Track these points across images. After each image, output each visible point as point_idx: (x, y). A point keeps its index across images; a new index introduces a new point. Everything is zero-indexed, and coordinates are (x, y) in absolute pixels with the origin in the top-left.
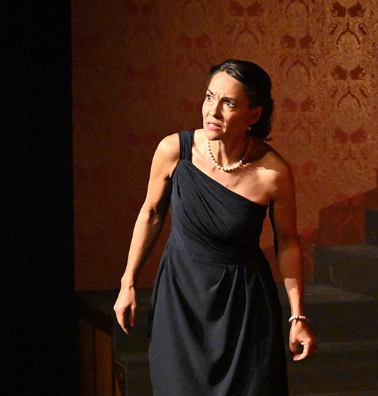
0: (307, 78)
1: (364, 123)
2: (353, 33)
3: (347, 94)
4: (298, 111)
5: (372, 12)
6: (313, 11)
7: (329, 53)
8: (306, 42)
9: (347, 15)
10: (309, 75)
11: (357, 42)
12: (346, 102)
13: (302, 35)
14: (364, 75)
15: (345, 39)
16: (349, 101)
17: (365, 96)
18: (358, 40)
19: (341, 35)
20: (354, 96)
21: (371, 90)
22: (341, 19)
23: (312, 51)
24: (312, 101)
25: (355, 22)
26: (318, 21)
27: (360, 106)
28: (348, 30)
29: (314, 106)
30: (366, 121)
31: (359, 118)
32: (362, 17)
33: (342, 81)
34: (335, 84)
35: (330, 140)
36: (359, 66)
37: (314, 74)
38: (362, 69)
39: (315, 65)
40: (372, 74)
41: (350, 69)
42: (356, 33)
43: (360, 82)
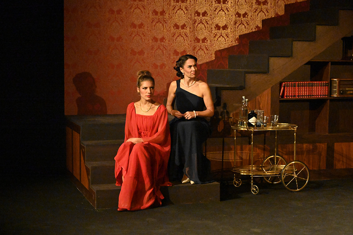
0: (163, 28)
1: (186, 48)
3: (179, 35)
4: (159, 42)
7: (172, 18)
8: (163, 13)
9: (180, 2)
10: (164, 27)
11: (184, 14)
12: (178, 39)
13: (161, 10)
14: (186, 27)
15: (179, 12)
16: (180, 39)
17: (187, 36)
18: (184, 12)
19: (177, 11)
20: (182, 36)
21: (189, 34)
22: (177, 4)
23: (165, 17)
24: (165, 38)
25: (183, 5)
26: (168, 4)
27: (185, 41)
28: (180, 8)
29: (165, 40)
30: (187, 47)
31: (184, 45)
32: (186, 3)
33: (178, 30)
34: (174, 31)
35: (172, 54)
36: (185, 24)
37: (166, 27)
38: (186, 25)
39: (166, 23)
40: (190, 27)
41: (181, 25)
42: (184, 10)
43: (185, 30)
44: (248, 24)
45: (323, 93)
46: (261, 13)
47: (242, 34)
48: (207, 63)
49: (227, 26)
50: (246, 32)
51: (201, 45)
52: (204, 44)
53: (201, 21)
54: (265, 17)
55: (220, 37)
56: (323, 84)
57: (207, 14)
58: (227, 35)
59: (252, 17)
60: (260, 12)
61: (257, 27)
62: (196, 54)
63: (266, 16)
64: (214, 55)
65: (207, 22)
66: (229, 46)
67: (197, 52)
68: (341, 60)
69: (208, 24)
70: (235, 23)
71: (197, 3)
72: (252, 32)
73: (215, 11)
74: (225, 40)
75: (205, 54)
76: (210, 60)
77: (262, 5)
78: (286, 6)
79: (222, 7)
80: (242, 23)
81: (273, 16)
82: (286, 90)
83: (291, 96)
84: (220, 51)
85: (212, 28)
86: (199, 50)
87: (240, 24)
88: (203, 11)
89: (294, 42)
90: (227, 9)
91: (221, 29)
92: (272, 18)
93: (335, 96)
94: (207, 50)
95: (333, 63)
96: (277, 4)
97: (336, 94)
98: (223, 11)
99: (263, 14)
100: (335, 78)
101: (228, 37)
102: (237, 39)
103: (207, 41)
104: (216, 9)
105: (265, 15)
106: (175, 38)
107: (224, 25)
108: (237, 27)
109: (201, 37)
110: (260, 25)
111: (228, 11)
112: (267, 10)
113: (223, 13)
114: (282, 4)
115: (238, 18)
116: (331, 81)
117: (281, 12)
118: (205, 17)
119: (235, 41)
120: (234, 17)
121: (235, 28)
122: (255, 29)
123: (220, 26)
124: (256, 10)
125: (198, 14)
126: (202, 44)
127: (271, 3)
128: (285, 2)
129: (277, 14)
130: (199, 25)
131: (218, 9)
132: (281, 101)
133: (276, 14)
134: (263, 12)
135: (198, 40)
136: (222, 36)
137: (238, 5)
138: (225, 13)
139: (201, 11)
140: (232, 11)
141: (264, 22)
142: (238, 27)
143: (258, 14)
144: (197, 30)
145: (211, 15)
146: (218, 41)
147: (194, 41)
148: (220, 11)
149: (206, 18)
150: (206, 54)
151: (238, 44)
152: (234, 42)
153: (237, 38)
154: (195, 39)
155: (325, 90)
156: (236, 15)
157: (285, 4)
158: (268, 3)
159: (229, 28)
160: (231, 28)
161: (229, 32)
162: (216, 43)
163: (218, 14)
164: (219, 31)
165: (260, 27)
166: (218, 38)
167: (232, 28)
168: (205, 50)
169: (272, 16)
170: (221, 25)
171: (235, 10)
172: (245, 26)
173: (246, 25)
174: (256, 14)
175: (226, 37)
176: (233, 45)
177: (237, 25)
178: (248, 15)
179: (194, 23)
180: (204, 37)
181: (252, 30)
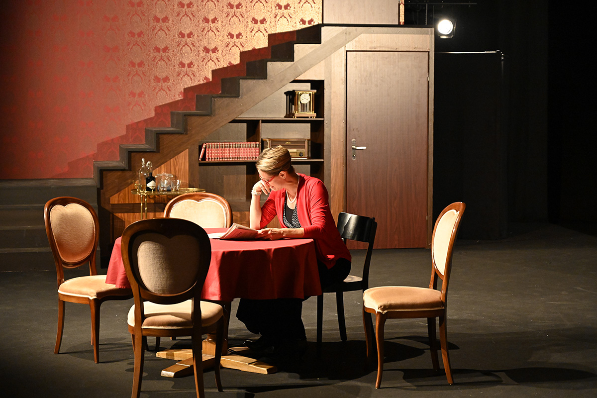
7: (102, 70)
9: (111, 51)
11: (116, 64)
14: (119, 80)
15: (110, 63)
17: (120, 90)
19: (108, 61)
22: (108, 53)
28: (111, 58)
32: (118, 52)
33: (108, 83)
34: (105, 84)
37: (94, 80)
38: (118, 77)
39: (94, 75)
40: (123, 80)
43: (117, 83)
44: (194, 76)
45: (252, 155)
47: (187, 87)
48: (145, 120)
49: (169, 77)
50: (192, 85)
51: (137, 100)
52: (140, 98)
53: (137, 72)
54: (215, 67)
55: (160, 90)
57: (144, 65)
58: (168, 88)
59: (198, 67)
60: (209, 61)
61: (206, 78)
64: (153, 112)
66: (172, 101)
67: (132, 108)
72: (200, 85)
74: (166, 93)
76: (149, 117)
78: (241, 52)
80: (186, 74)
81: (225, 66)
82: (207, 152)
84: (160, 106)
85: (150, 80)
86: (135, 105)
87: (184, 76)
88: (139, 61)
90: (168, 58)
91: (162, 82)
92: (224, 69)
94: (145, 106)
96: (230, 51)
98: (164, 60)
99: (213, 63)
101: (170, 91)
102: (181, 93)
103: (145, 95)
104: (155, 58)
105: (215, 64)
109: (137, 91)
110: (210, 77)
111: (170, 61)
112: (217, 59)
113: (164, 63)
114: (236, 51)
115: (182, 68)
117: (236, 61)
118: (141, 68)
120: (177, 67)
121: (179, 80)
122: (203, 80)
123: (160, 78)
124: (204, 59)
125: (134, 65)
127: (222, 51)
129: (230, 63)
130: (135, 77)
131: (157, 59)
134: (213, 61)
135: (133, 94)
136: (163, 89)
137: (181, 53)
138: (166, 64)
139: (136, 61)
140: (175, 61)
141: (214, 72)
142: (182, 79)
143: (206, 64)
144: (132, 83)
145: (149, 65)
147: (129, 95)
148: (159, 60)
149: (143, 69)
151: (183, 98)
152: (178, 96)
156: (179, 65)
158: (218, 51)
160: (173, 80)
162: (156, 98)
163: (157, 65)
164: (158, 84)
165: (209, 79)
166: (158, 92)
167: (175, 80)
168: (142, 106)
170: (161, 76)
171: (179, 59)
173: (191, 76)
174: (204, 63)
175: (167, 91)
176: (177, 99)
177: (181, 76)
178: (194, 64)
179: (129, 75)
180: (141, 91)
181: (199, 82)
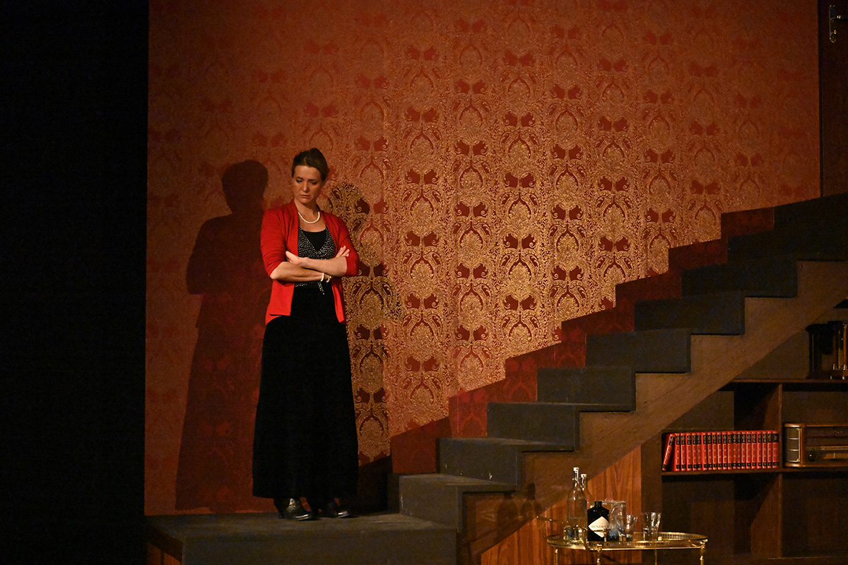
0: (380, 306)
1: (436, 351)
2: (426, 262)
3: (420, 322)
4: (372, 338)
5: (446, 241)
6: (388, 240)
7: (402, 281)
8: (380, 270)
9: (421, 245)
10: (383, 303)
11: (431, 271)
12: (418, 331)
13: (377, 263)
14: (437, 303)
15: (419, 268)
16: (422, 330)
17: (438, 325)
18: (432, 269)
19: (414, 265)
20: (426, 324)
21: (444, 319)
22: (415, 248)
23: (386, 279)
24: (385, 329)
25: (429, 251)
26: (392, 249)
27: (433, 335)
28: (422, 259)
29: (387, 334)
30: (438, 350)
31: (431, 346)
32: (436, 246)
33: (416, 310)
34: (408, 313)
35: (402, 367)
36: (432, 295)
37: (388, 302)
38: (436, 298)
39: (388, 293)
40: (445, 304)
41: (424, 297)
42: (430, 262)
43: (433, 311)
44: (583, 296)
45: (766, 459)
46: (612, 268)
47: (569, 318)
48: (487, 387)
49: (533, 299)
50: (579, 314)
51: (472, 346)
52: (478, 342)
53: (471, 288)
54: (623, 279)
55: (516, 326)
56: (765, 437)
57: (486, 273)
58: (533, 321)
59: (591, 278)
60: (610, 266)
61: (605, 301)
62: (461, 366)
63: (625, 277)
64: (502, 370)
65: (485, 290)
66: (540, 348)
67: (462, 362)
68: (808, 378)
69: (488, 294)
70: (553, 293)
71: (461, 247)
72: (594, 313)
73: (504, 264)
74: (529, 332)
75: (482, 366)
76: (494, 381)
77: (615, 250)
78: (670, 251)
79: (520, 254)
80: (568, 292)
81: (643, 277)
82: (677, 452)
83: (691, 466)
84: (516, 358)
85: (497, 304)
86: (467, 356)
87: (563, 296)
88: (476, 265)
89: (693, 338)
90: (533, 260)
91: (520, 308)
92: (638, 281)
93: (795, 465)
94: (487, 356)
95: (788, 387)
96: (650, 247)
97: (798, 460)
98: (524, 264)
99: (619, 271)
100: (794, 423)
101: (536, 326)
102: (557, 331)
103: (487, 335)
104: (507, 259)
105: (623, 273)
106: (409, 330)
107: (526, 297)
108: (556, 301)
109: (472, 327)
110: (612, 298)
111: (535, 264)
112: (627, 262)
113: (524, 269)
114: (663, 247)
115: (560, 281)
116: (784, 429)
117: (662, 268)
118: (480, 279)
119: (553, 335)
120: (549, 278)
121: (553, 305)
122: (600, 306)
123: (517, 301)
124: (602, 262)
125: (465, 272)
126: (474, 342)
127: (636, 246)
128: (669, 244)
129: (651, 271)
130: (467, 299)
131: (512, 261)
132: (665, 479)
133: (648, 272)
134: (619, 266)
135: (464, 334)
136: (522, 323)
137: (558, 250)
138: (529, 271)
139: (471, 265)
140: (545, 266)
141: (620, 289)
142: (559, 302)
143: (606, 272)
144: (461, 310)
145: (495, 273)
146: (511, 334)
147: (456, 335)
148: (516, 264)
149: (482, 280)
150: (485, 366)
151: (560, 342)
152: (551, 338)
153: (558, 327)
154: (456, 332)
155: (771, 452)
156: (553, 275)
157: (668, 246)
158: (629, 246)
159: (539, 304)
160: (543, 305)
161: (539, 313)
162: (509, 341)
163: (511, 273)
164: (514, 312)
165: (612, 303)
166: (513, 328)
167: (545, 305)
168: (482, 358)
169: (639, 276)
170: (520, 297)
171: (553, 262)
172: (575, 298)
173: (578, 297)
174: (603, 272)
175: (530, 326)
176: (549, 345)
177: (558, 297)
178: (582, 272)
179: (456, 294)
180: (479, 326)
181: (592, 308)
